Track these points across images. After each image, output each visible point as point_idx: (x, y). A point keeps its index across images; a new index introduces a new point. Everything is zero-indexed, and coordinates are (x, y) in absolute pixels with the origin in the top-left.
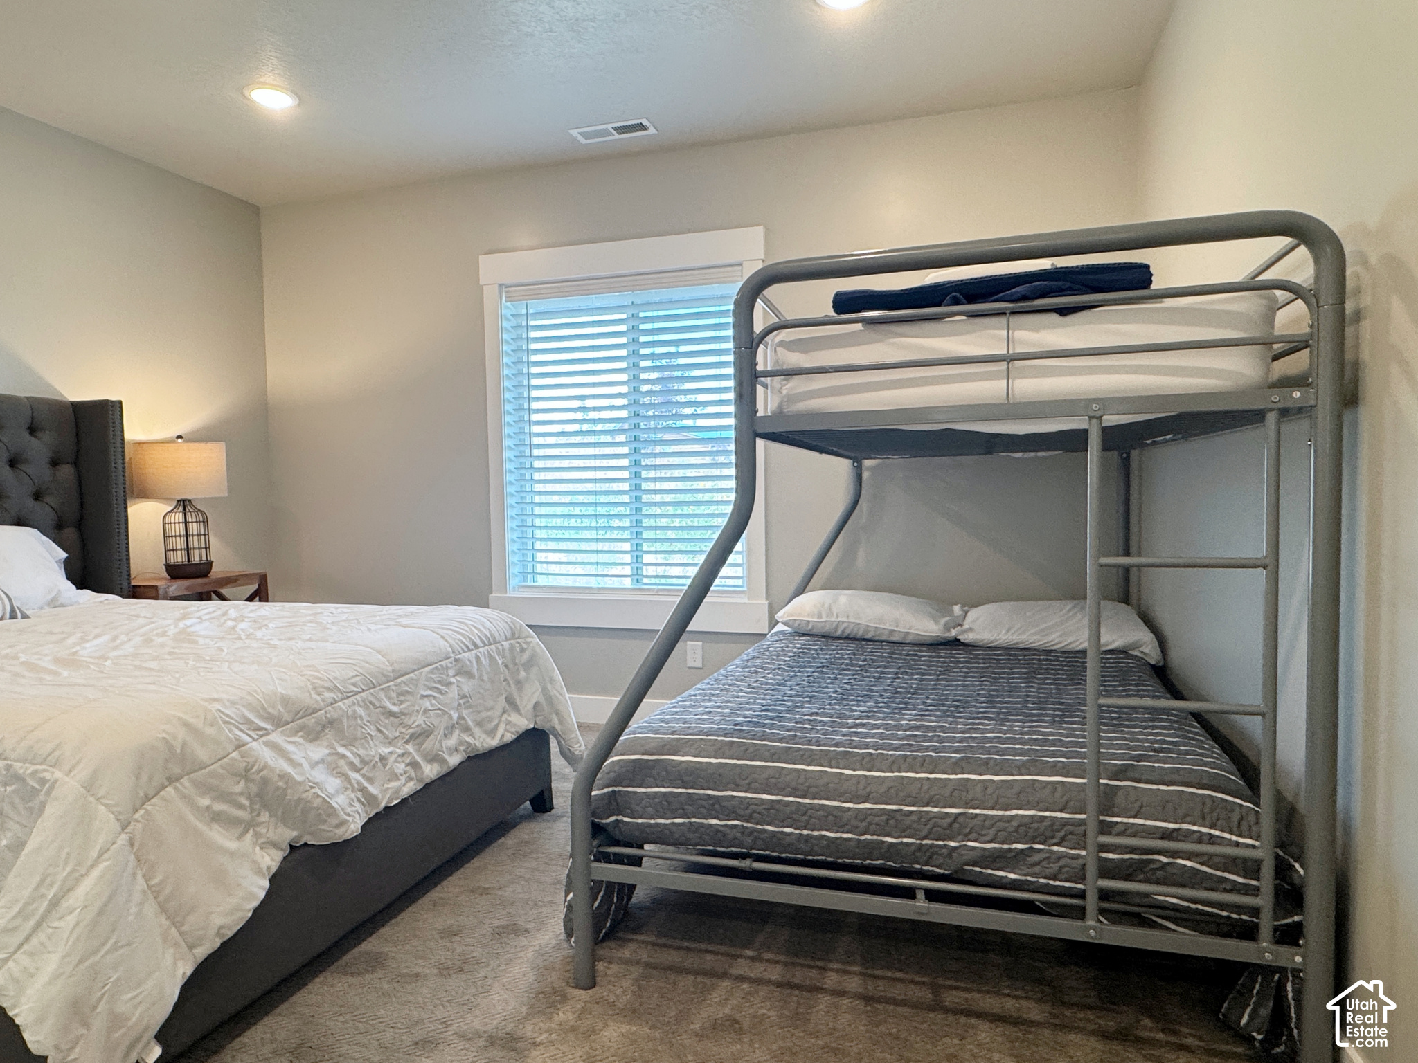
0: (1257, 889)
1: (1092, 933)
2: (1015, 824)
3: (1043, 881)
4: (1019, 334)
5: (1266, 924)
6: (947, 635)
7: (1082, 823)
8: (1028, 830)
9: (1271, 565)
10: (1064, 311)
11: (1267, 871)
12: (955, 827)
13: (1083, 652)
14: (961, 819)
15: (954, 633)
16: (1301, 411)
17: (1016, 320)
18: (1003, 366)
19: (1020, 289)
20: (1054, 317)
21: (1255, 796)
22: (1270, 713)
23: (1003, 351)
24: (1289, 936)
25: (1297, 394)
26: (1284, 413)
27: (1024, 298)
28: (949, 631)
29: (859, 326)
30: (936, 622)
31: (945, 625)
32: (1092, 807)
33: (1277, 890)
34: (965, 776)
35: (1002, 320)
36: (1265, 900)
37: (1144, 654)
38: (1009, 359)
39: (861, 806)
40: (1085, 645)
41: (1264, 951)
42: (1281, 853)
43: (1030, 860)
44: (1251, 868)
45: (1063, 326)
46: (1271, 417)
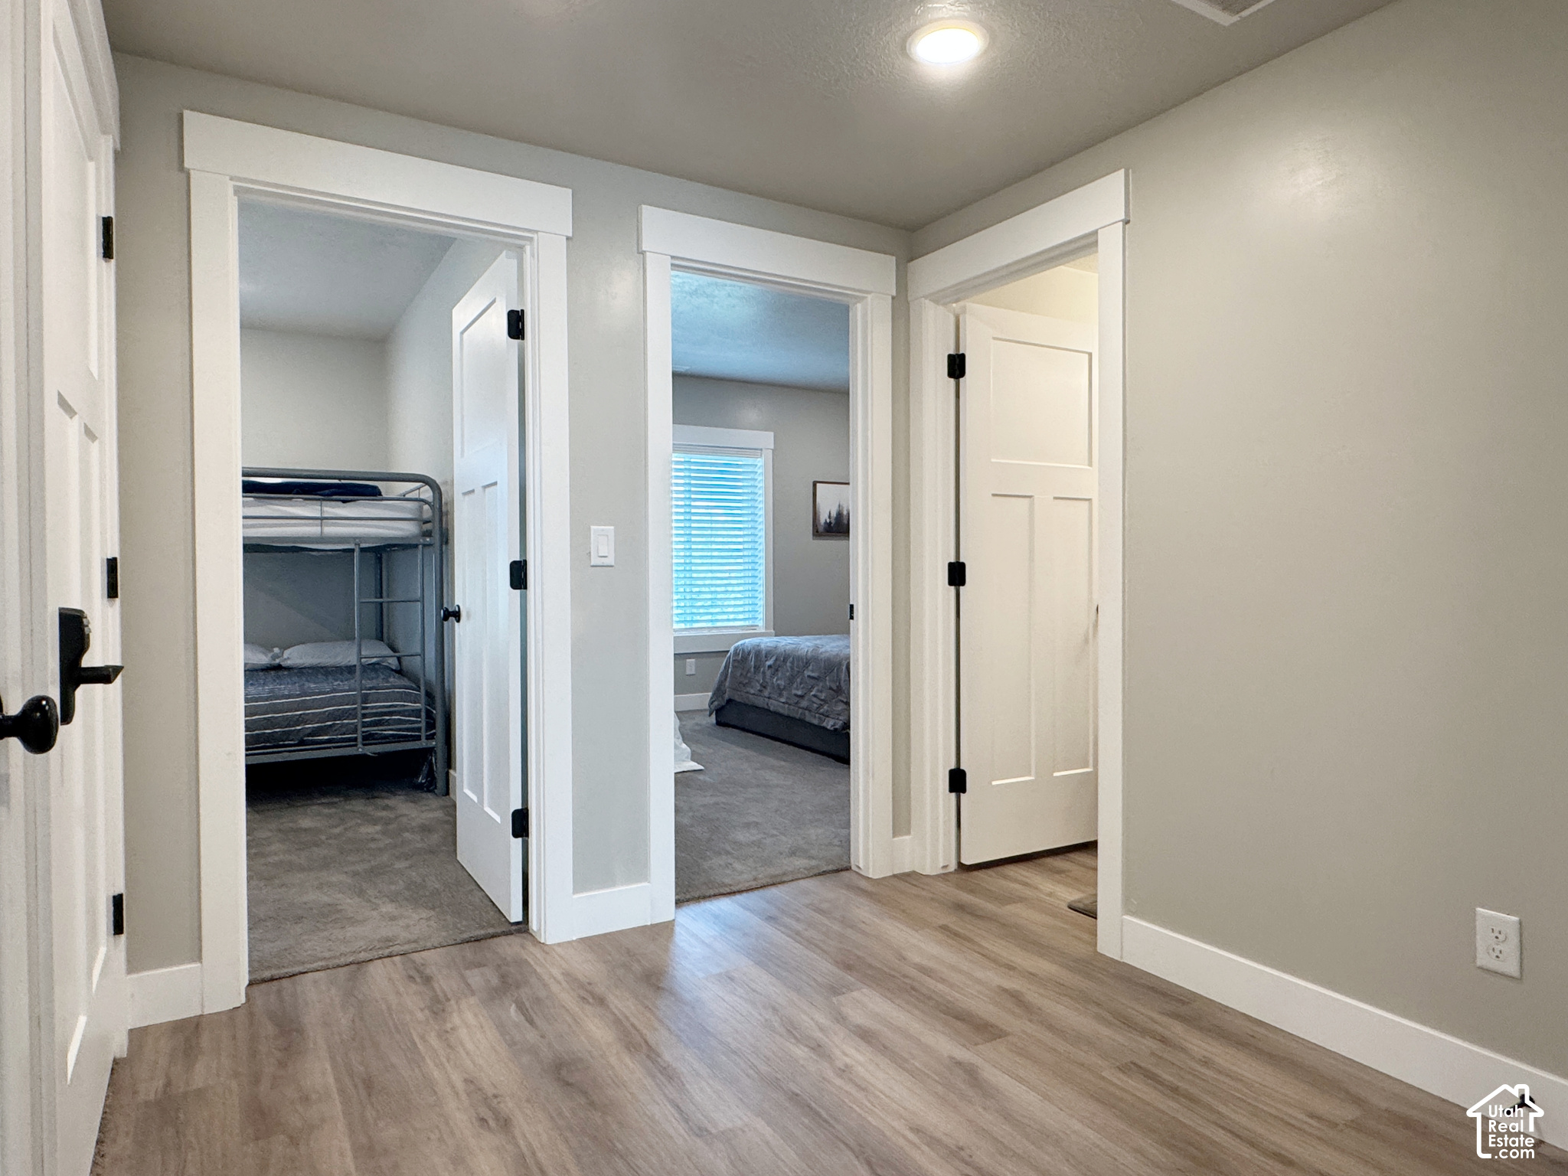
0: (420, 721)
1: (360, 750)
2: (327, 713)
3: (340, 737)
4: (325, 509)
5: (423, 734)
6: (273, 662)
7: (355, 708)
8: (333, 716)
9: (422, 600)
10: (344, 502)
11: (423, 714)
12: (300, 720)
13: (355, 666)
14: (302, 716)
15: (277, 661)
16: (430, 545)
17: (324, 503)
18: (319, 521)
19: (327, 491)
20: (340, 503)
21: (418, 689)
22: (423, 654)
23: (319, 515)
24: (431, 737)
25: (428, 539)
26: (424, 545)
27: (328, 495)
28: (275, 660)
29: (252, 499)
30: (266, 656)
31: (272, 657)
32: (359, 701)
33: (427, 723)
34: (304, 698)
35: (319, 502)
36: (423, 725)
37: (389, 664)
38: (322, 519)
39: (254, 718)
40: (355, 663)
41: (423, 743)
42: (429, 708)
43: (334, 729)
44: (416, 713)
45: (344, 507)
46: (420, 546)
